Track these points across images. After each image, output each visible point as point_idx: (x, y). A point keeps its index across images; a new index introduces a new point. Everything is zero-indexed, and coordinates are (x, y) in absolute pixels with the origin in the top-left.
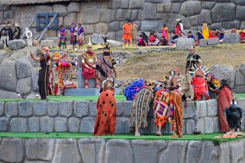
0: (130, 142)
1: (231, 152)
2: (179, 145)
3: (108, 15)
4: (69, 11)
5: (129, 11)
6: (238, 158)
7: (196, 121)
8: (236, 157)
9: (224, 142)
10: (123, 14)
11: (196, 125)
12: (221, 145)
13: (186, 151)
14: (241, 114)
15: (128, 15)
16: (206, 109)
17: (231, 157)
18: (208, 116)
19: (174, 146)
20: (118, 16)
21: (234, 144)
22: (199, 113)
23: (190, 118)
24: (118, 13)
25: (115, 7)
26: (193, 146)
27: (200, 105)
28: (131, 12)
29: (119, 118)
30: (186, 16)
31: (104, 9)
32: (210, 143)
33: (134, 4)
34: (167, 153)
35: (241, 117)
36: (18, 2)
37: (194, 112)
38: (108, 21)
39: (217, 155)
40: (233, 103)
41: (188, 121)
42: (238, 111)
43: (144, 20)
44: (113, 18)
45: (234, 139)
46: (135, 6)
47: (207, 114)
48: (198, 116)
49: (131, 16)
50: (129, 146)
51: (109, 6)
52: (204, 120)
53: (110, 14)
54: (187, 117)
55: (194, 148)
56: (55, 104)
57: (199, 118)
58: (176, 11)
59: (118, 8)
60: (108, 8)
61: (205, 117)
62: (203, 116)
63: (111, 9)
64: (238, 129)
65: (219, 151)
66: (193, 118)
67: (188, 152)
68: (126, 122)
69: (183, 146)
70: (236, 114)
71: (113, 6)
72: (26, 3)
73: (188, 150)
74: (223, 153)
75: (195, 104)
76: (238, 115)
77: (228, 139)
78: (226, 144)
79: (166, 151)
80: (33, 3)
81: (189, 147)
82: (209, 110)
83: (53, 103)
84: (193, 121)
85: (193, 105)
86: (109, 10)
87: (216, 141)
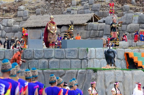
0: (43, 71)
1: (105, 77)
2: (72, 72)
3: (85, 34)
4: (62, 31)
5: (98, 31)
6: (110, 81)
7: (87, 60)
8: (108, 81)
9: (100, 70)
10: (94, 33)
11: (87, 64)
12: (98, 72)
13: (77, 76)
14: (115, 55)
15: (97, 34)
16: (94, 53)
17: (105, 81)
18: (96, 59)
19: (69, 73)
20: (91, 35)
21: (107, 73)
22: (90, 56)
23: (84, 59)
24: (91, 33)
25: (89, 29)
26: (80, 73)
27: (91, 50)
28: (99, 32)
29: (41, 60)
30: (130, 33)
31: (83, 30)
32: (91, 71)
33: (101, 27)
34: (65, 78)
35: (114, 57)
36: (31, 26)
37: (87, 55)
38: (85, 38)
39: (95, 78)
40: (110, 48)
41: (83, 61)
42: (113, 53)
43: (104, 35)
44: (88, 36)
45: (107, 69)
46: (101, 28)
47: (96, 57)
48: (89, 58)
49: (99, 35)
50: (42, 74)
51: (86, 28)
52: (93, 61)
53: (87, 33)
54: (82, 58)
55: (81, 74)
56: (3, 52)
57: (90, 59)
58: (124, 30)
59: (91, 30)
60: (85, 30)
61: (94, 58)
62: (93, 58)
63: (87, 30)
64: (113, 65)
65: (97, 75)
66: (86, 59)
67: (78, 77)
68: (45, 62)
69: (74, 73)
70: (112, 55)
71: (88, 28)
72: (36, 26)
73: (78, 76)
74: (99, 77)
75: (87, 50)
76: (113, 56)
77: (103, 69)
78: (102, 72)
79: (64, 76)
80: (40, 26)
81: (78, 74)
82: (97, 54)
83: (2, 51)
84: (86, 61)
85: (86, 50)
86: (86, 31)
87: (95, 69)
